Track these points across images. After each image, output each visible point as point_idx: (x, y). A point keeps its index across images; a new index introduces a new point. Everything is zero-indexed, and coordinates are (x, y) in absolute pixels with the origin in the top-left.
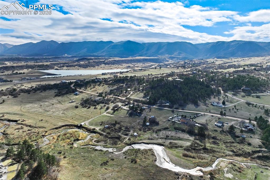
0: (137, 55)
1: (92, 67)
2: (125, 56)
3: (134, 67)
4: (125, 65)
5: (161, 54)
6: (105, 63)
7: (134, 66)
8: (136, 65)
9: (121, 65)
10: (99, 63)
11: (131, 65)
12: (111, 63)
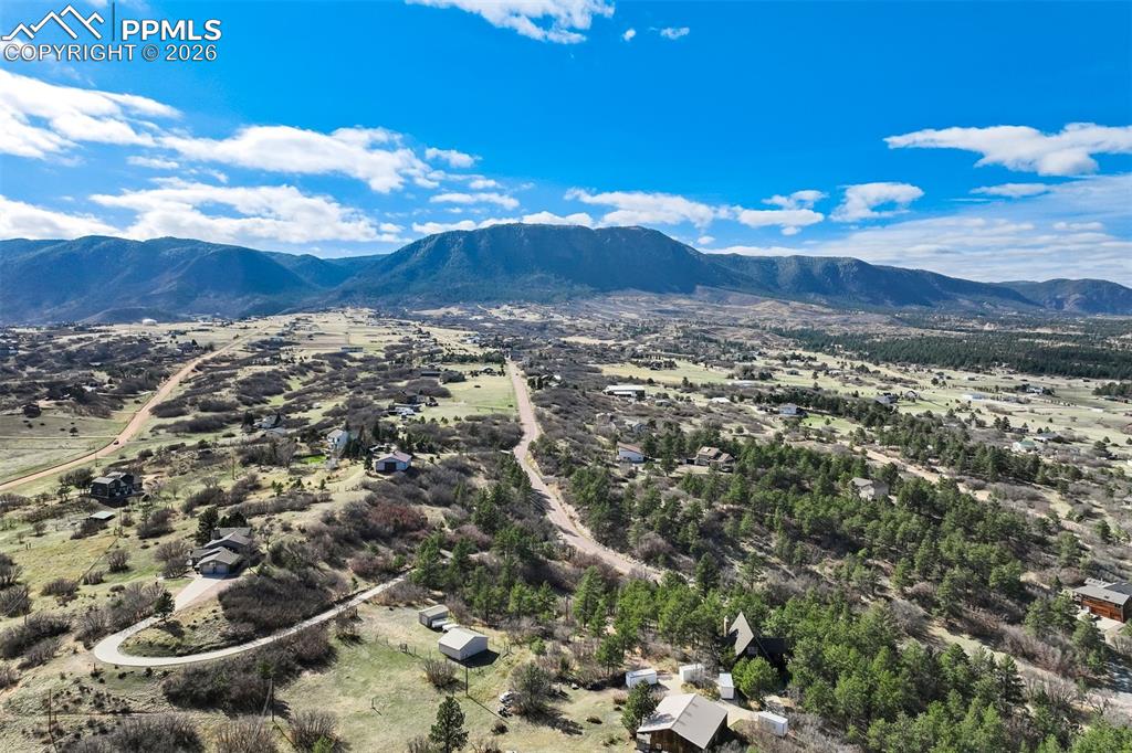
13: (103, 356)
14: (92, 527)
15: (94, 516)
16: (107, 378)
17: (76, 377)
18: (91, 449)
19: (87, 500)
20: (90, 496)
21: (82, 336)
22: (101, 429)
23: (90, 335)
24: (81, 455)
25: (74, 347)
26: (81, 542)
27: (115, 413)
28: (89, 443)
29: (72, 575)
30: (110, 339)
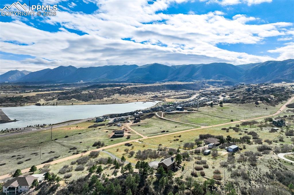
0: (166, 80)
1: (98, 98)
2: (151, 81)
3: (164, 97)
4: (150, 95)
5: (196, 78)
6: (120, 92)
7: (163, 95)
8: (165, 94)
9: (144, 94)
10: (112, 92)
11: (159, 94)
12: (130, 91)
13: (272, 91)
14: (273, 131)
15: (274, 128)
16: (274, 97)
17: (266, 96)
18: (271, 114)
19: (272, 125)
20: (272, 124)
21: (267, 86)
22: (273, 109)
23: (268, 86)
24: (269, 114)
25: (265, 89)
26: (271, 133)
27: (276, 106)
28: (270, 112)
29: (270, 139)
30: (274, 87)
